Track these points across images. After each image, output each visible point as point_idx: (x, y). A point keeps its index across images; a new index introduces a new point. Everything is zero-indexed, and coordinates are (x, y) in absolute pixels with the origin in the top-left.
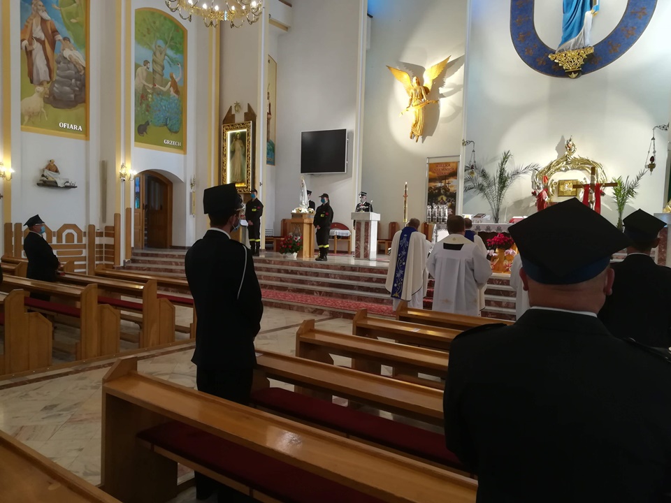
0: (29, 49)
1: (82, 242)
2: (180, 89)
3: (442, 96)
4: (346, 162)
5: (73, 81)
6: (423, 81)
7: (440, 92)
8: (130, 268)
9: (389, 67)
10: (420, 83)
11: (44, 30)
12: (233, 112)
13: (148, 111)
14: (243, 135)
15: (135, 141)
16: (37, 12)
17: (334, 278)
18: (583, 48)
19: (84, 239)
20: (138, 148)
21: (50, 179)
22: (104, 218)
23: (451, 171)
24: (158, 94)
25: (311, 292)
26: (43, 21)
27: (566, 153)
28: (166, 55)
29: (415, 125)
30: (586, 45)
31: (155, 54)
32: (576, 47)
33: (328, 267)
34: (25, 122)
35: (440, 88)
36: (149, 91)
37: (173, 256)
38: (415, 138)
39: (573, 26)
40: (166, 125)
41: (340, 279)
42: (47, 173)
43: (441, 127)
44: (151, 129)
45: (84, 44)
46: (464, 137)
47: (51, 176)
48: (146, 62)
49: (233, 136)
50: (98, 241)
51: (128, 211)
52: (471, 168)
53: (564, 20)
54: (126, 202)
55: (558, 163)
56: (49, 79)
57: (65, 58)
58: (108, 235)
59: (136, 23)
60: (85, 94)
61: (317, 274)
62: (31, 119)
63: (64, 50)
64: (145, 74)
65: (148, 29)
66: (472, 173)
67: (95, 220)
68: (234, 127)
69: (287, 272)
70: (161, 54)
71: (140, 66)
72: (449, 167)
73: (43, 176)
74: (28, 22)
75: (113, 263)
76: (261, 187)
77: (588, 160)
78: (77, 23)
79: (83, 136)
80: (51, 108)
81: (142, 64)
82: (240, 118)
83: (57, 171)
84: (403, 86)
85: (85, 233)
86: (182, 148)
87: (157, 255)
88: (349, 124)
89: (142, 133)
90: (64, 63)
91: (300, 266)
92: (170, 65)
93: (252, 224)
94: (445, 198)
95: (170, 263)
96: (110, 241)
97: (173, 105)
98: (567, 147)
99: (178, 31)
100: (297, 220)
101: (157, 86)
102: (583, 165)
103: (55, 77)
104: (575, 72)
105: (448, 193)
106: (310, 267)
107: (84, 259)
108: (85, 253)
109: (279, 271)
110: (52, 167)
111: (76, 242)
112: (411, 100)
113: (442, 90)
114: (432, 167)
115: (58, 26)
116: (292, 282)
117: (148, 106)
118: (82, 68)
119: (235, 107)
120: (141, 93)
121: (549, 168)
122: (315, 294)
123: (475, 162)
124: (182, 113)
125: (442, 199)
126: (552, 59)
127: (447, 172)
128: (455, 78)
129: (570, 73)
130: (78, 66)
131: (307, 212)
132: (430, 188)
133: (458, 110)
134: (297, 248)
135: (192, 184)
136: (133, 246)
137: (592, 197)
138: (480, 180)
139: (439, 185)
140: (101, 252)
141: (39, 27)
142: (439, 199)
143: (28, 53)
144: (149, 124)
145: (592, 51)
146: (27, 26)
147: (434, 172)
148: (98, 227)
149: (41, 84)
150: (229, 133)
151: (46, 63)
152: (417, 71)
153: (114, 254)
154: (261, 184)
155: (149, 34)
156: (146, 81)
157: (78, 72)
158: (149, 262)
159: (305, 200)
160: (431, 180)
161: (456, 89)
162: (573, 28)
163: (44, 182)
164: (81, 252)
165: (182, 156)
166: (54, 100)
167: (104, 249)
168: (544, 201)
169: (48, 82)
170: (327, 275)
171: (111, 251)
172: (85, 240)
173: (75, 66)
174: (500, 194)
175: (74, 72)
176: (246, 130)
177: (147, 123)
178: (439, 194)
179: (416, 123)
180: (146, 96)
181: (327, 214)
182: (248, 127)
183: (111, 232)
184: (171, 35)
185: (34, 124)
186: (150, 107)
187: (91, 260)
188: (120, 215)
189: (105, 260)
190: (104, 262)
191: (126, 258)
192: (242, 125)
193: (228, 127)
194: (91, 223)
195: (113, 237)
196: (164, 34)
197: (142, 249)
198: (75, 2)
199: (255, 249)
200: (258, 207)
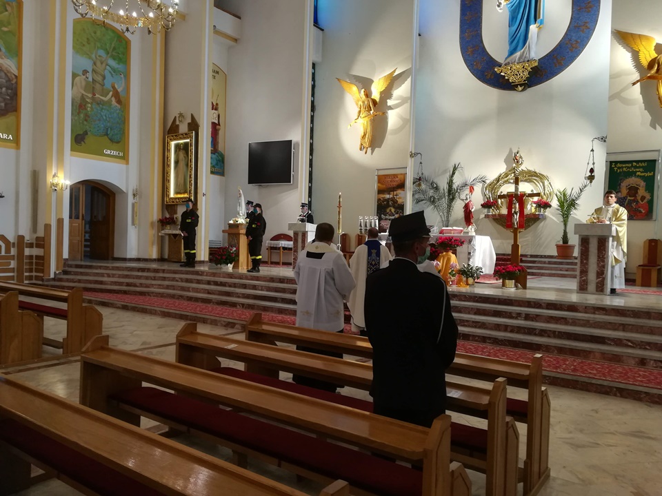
1: (10, 253)
2: (122, 99)
3: (390, 108)
4: (292, 173)
5: (4, 89)
6: (371, 93)
7: (389, 104)
8: (60, 280)
9: (338, 79)
10: (368, 95)
12: (177, 123)
13: (86, 120)
14: (186, 145)
15: (71, 150)
17: (262, 290)
18: (528, 61)
19: (12, 249)
20: (74, 159)
22: (34, 228)
23: (399, 182)
24: (98, 104)
25: (234, 305)
27: (514, 165)
28: (107, 65)
29: (364, 137)
30: (531, 58)
31: (95, 64)
32: (522, 60)
33: (257, 279)
35: (388, 101)
36: (88, 100)
37: (106, 268)
38: (365, 150)
39: (518, 39)
40: (107, 135)
41: (267, 291)
43: (389, 139)
44: (90, 139)
46: (411, 148)
48: (85, 72)
49: (177, 146)
50: (27, 252)
51: (60, 222)
52: (418, 181)
53: (509, 35)
54: (59, 211)
55: (506, 175)
58: (38, 246)
59: (74, 33)
60: (17, 104)
61: (245, 286)
64: (84, 83)
65: (88, 39)
66: (420, 185)
67: (25, 231)
68: (177, 137)
69: (216, 283)
70: (102, 63)
71: (78, 75)
72: (397, 179)
75: (42, 275)
76: (204, 198)
77: (535, 172)
78: (9, 31)
79: (14, 145)
81: (81, 74)
82: (183, 128)
84: (353, 98)
85: (14, 243)
86: (125, 158)
87: (90, 267)
88: (297, 135)
89: (80, 143)
91: (232, 278)
92: (112, 75)
93: (186, 235)
94: (393, 210)
95: (102, 275)
96: (36, 252)
97: (115, 115)
98: (515, 159)
99: (121, 42)
100: (234, 231)
101: (97, 96)
102: (530, 178)
104: (521, 85)
105: (396, 205)
106: (241, 279)
107: (12, 270)
108: (13, 264)
109: (209, 283)
111: (3, 253)
112: (360, 112)
113: (390, 103)
114: (381, 179)
116: (219, 295)
117: (87, 115)
118: (13, 76)
119: (179, 117)
120: (79, 102)
121: (498, 180)
122: (238, 307)
123: (422, 174)
124: (124, 123)
125: (390, 211)
126: (498, 72)
127: (395, 183)
128: (402, 91)
129: (517, 86)
130: (9, 75)
131: (244, 222)
132: (379, 200)
133: (405, 122)
134: (234, 259)
135: (134, 195)
136: (66, 255)
137: (515, 208)
138: (431, 193)
139: (387, 196)
140: (31, 263)
142: (388, 211)
144: (87, 134)
145: (536, 64)
147: (382, 184)
148: (28, 237)
150: (173, 144)
152: (365, 84)
153: (43, 266)
154: (204, 195)
155: (89, 44)
156: (85, 91)
157: (9, 80)
158: (82, 274)
159: (243, 210)
160: (380, 192)
161: (403, 101)
162: (518, 42)
164: (10, 264)
165: (124, 166)
167: (34, 261)
168: (470, 211)
170: (254, 287)
171: (41, 262)
172: (13, 251)
174: (450, 206)
175: (4, 81)
176: (188, 140)
177: (86, 133)
178: (388, 206)
179: (365, 135)
180: (85, 106)
181: (259, 224)
182: (191, 137)
183: (42, 243)
184: (113, 45)
186: (89, 117)
187: (20, 270)
188: (50, 225)
189: (36, 272)
190: (34, 274)
191: (57, 269)
192: (185, 136)
193: (172, 138)
194: (20, 234)
195: (43, 248)
196: (106, 44)
197: (81, 260)
198: (7, 11)
199: (191, 260)
200: (193, 218)
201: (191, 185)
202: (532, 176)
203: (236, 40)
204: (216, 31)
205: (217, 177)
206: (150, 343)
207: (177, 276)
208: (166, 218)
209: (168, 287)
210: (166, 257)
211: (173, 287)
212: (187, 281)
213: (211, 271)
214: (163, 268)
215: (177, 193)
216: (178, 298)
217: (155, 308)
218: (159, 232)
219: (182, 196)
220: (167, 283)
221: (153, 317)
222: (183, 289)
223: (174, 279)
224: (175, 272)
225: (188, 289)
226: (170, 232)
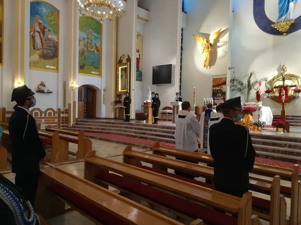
0: (33, 36)
2: (99, 50)
3: (219, 47)
4: (172, 79)
5: (52, 48)
6: (209, 41)
7: (218, 45)
8: (75, 127)
9: (194, 35)
10: (208, 41)
11: (40, 27)
12: (122, 59)
13: (84, 59)
14: (126, 68)
15: (79, 72)
16: (37, 20)
17: (159, 132)
18: (289, 20)
20: (80, 76)
22: (64, 106)
23: (223, 82)
24: (89, 52)
25: (146, 138)
26: (40, 24)
27: (282, 72)
28: (93, 35)
29: (206, 61)
30: (290, 19)
31: (88, 35)
32: (285, 20)
33: (157, 127)
34: (31, 66)
35: (218, 43)
36: (85, 51)
37: (93, 122)
38: (206, 67)
39: (284, 10)
40: (93, 65)
41: (161, 132)
42: (40, 87)
43: (218, 61)
44: (86, 67)
45: (57, 32)
46: (229, 65)
47: (42, 88)
48: (84, 39)
49: (122, 69)
50: (62, 115)
51: (74, 102)
52: (233, 81)
53: (279, 8)
54: (74, 98)
55: (278, 77)
56: (42, 48)
57: (49, 39)
58: (66, 113)
59: (80, 22)
60: (57, 54)
61: (151, 130)
62: (33, 65)
63: (48, 35)
64: (83, 44)
65: (85, 25)
66: (233, 83)
67: (61, 106)
68: (122, 65)
69: (139, 129)
70: (91, 35)
71: (81, 40)
72: (222, 80)
73: (38, 88)
74: (33, 25)
75: (67, 125)
76: (133, 91)
77: (293, 75)
78: (54, 24)
79: (56, 71)
80: (43, 60)
81: (82, 39)
82: (124, 61)
83: (44, 86)
84: (201, 43)
85: (56, 112)
86: (100, 75)
87: (87, 122)
88: (174, 62)
89: (82, 69)
90: (48, 41)
91: (145, 126)
92: (95, 39)
93: (126, 107)
94: (220, 95)
95: (91, 125)
96: (65, 115)
97: (96, 56)
98: (282, 69)
99: (98, 25)
100: (146, 106)
101: (89, 49)
102: (291, 78)
103: (44, 47)
104: (285, 33)
105: (222, 92)
106: (149, 127)
107: (56, 123)
108: (56, 120)
109: (136, 129)
110: (43, 84)
111: (52, 116)
112: (204, 49)
113: (218, 44)
114: (214, 80)
116: (140, 134)
118: (56, 42)
119: (123, 56)
120: (82, 52)
121: (274, 79)
122: (148, 139)
123: (235, 77)
124: (100, 60)
125: (219, 95)
126: (273, 27)
127: (221, 82)
128: (224, 38)
129: (283, 33)
130: (54, 42)
131: (151, 102)
132: (213, 90)
133: (226, 53)
134: (146, 118)
135: (104, 91)
136: (77, 117)
137: (283, 93)
138: (239, 86)
139: (217, 88)
140: (63, 120)
141: (38, 26)
142: (218, 95)
143: (33, 38)
144: (85, 65)
145: (293, 22)
146: (33, 26)
147: (215, 83)
148: (62, 109)
149: (38, 50)
150: (120, 68)
151: (40, 41)
152: (206, 36)
154: (133, 90)
155: (85, 27)
156: (84, 47)
157: (54, 44)
158: (83, 124)
159: (150, 96)
160: (214, 86)
161: (225, 43)
162: (284, 11)
163: (39, 90)
164: (55, 120)
165: (100, 78)
166: (44, 56)
167: (64, 119)
168: (259, 95)
169: (41, 49)
170: (155, 131)
171: (67, 120)
172: (56, 115)
173: (53, 41)
174: (249, 93)
175: (52, 44)
176: (127, 66)
177: (84, 65)
178: (218, 93)
179: (206, 60)
180: (84, 53)
181: (157, 102)
182: (128, 65)
183: (67, 111)
184: (95, 27)
185: (35, 66)
186: (86, 58)
187: (59, 123)
188: (71, 104)
189: (65, 124)
190: (64, 124)
191: (73, 122)
192: (125, 64)
193: (119, 65)
194: (59, 108)
195: (68, 114)
196: (92, 26)
197: (83, 119)
198: (53, 15)
199: (128, 119)
200: (129, 100)
201: (128, 86)
202: (291, 77)
203: (147, 21)
204: (138, 17)
205: (138, 82)
206: (111, 155)
207: (122, 125)
208: (117, 100)
209: (118, 130)
210: (117, 117)
211: (121, 130)
212: (127, 128)
213: (136, 123)
214: (116, 122)
215: (122, 89)
216: (123, 135)
217: (113, 140)
218: (114, 106)
219: (124, 91)
220: (118, 129)
221: (112, 143)
222: (125, 131)
223: (121, 127)
224: (121, 124)
225: (126, 131)
226: (119, 106)
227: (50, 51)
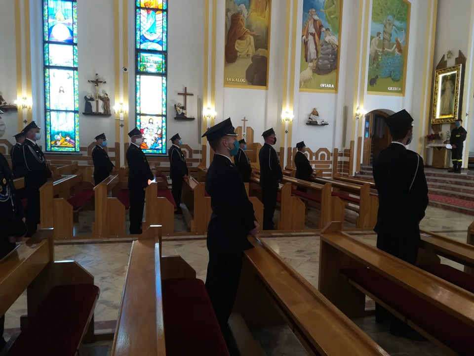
0: (306, 41)
2: (403, 49)
5: (330, 55)
8: (359, 178)
11: (315, 27)
12: (446, 59)
13: (377, 68)
15: (368, 90)
19: (331, 157)
20: (369, 96)
21: (314, 120)
22: (344, 144)
24: (386, 55)
26: (315, 21)
28: (393, 25)
31: (385, 26)
36: (379, 54)
40: (391, 76)
42: (312, 116)
44: (379, 81)
45: (338, 31)
47: (314, 118)
48: (379, 34)
50: (339, 159)
51: (360, 139)
54: (360, 132)
56: (316, 57)
57: (326, 42)
58: (346, 155)
59: (373, 8)
60: (337, 64)
62: (305, 84)
63: (326, 37)
65: (381, 10)
67: (338, 145)
68: (446, 70)
70: (390, 25)
71: (374, 37)
73: (310, 118)
74: (306, 24)
75: (348, 174)
76: (467, 117)
78: (334, 17)
79: (334, 91)
80: (316, 75)
82: (451, 63)
83: (317, 115)
85: (332, 153)
86: (402, 92)
89: (373, 84)
90: (326, 45)
92: (396, 32)
93: (455, 147)
96: (346, 159)
97: (397, 61)
99: (403, 6)
101: (386, 49)
103: (320, 56)
107: (330, 170)
108: (331, 167)
110: (315, 113)
111: (326, 160)
115: (323, 22)
117: (378, 65)
118: (336, 46)
119: (448, 54)
120: (374, 56)
124: (403, 66)
136: (361, 162)
140: (341, 166)
141: (312, 26)
143: (305, 43)
146: (306, 27)
148: (340, 150)
149: (311, 61)
150: (441, 77)
151: (315, 47)
153: (349, 168)
154: (467, 115)
155: (382, 13)
163: (310, 122)
164: (329, 166)
165: (401, 98)
166: (319, 70)
167: (343, 165)
169: (316, 59)
171: (347, 166)
172: (331, 159)
173: (332, 46)
175: (330, 50)
176: (456, 72)
177: (377, 77)
180: (377, 58)
182: (458, 69)
183: (348, 153)
185: (306, 87)
187: (335, 170)
188: (354, 142)
189: (343, 172)
191: (357, 171)
192: (453, 68)
193: (440, 72)
194: (336, 148)
195: (349, 156)
197: (368, 165)
198: (334, 4)
199: (457, 167)
200: (462, 134)
207: (447, 179)
208: (432, 135)
209: (440, 187)
210: (430, 164)
211: (445, 188)
214: (434, 172)
215: (442, 114)
216: (451, 196)
217: (438, 203)
219: (447, 117)
220: (438, 184)
221: (437, 209)
222: (454, 189)
223: (444, 182)
224: (444, 176)
225: (459, 190)
226: (436, 145)
227: (326, 61)
